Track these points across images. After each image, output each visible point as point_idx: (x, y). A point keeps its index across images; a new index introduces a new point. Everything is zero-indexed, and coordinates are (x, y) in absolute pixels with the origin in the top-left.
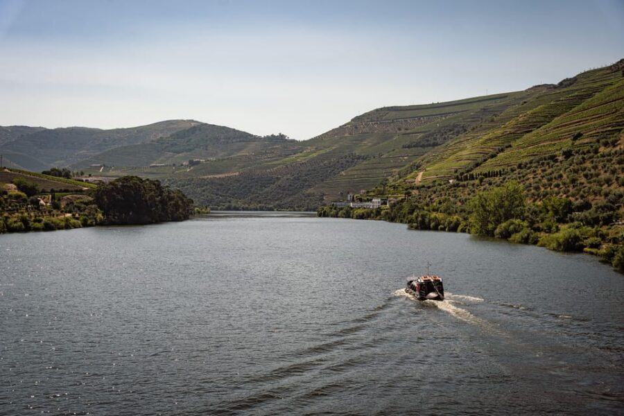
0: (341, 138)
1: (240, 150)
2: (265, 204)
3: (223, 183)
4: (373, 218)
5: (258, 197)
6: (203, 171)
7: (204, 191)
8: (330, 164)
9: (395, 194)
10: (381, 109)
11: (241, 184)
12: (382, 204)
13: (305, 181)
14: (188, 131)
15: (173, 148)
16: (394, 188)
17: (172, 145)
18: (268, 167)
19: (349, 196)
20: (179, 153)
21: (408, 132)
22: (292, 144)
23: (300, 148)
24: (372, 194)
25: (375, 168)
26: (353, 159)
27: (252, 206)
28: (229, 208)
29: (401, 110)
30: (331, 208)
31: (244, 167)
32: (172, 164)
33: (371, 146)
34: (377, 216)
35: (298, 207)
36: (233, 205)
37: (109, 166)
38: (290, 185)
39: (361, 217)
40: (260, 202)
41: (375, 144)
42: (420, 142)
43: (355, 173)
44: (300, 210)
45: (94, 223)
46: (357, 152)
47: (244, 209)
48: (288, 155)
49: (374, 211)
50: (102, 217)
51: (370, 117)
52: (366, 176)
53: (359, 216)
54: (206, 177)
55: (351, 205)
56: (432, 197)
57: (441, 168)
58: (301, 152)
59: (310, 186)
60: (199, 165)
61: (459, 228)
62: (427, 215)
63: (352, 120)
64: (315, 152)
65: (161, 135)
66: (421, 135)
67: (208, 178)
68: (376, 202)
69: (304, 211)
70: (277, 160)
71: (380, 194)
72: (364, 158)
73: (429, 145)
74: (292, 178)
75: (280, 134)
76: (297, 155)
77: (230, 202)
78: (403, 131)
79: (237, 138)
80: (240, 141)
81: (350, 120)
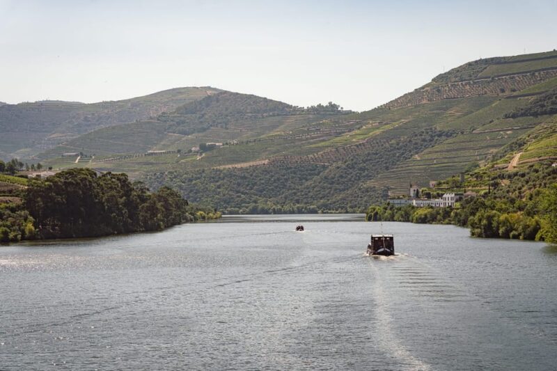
0: (416, 106)
1: (274, 127)
2: (306, 203)
3: (246, 175)
4: (440, 222)
5: (295, 193)
6: (220, 158)
7: (219, 187)
8: (398, 144)
9: (476, 185)
10: (476, 62)
11: (272, 176)
12: (457, 201)
13: (363, 169)
14: (200, 103)
15: (181, 128)
16: (477, 177)
17: (178, 124)
18: (311, 151)
19: (412, 190)
20: (188, 135)
21: (515, 94)
22: (347, 116)
23: (357, 123)
24: (445, 186)
25: (465, 149)
26: (431, 136)
27: (286, 208)
28: (254, 211)
29: (505, 63)
30: (386, 209)
31: (278, 151)
32: (176, 151)
33: (459, 117)
34: (444, 218)
35: (351, 207)
36: (260, 206)
37: (88, 155)
38: (341, 177)
39: (423, 220)
40: (298, 202)
41: (467, 114)
42: (530, 109)
43: (435, 156)
44: (354, 212)
45: (19, 237)
46: (438, 127)
47: (275, 212)
48: (340, 133)
49: (441, 212)
50: (33, 228)
51: (459, 74)
52: (450, 160)
53: (420, 218)
54: (222, 167)
55: (414, 203)
56: (524, 189)
57: (547, 147)
58: (359, 129)
59: (369, 177)
60: (215, 151)
61: (538, 236)
62: (494, 216)
63: (433, 80)
64: (378, 128)
65: (164, 110)
66: (535, 97)
67: (224, 169)
68: (449, 198)
69: (361, 213)
70: (324, 141)
71: (457, 186)
72: (448, 135)
73: (545, 113)
74: (344, 166)
75: (330, 103)
76: (353, 133)
77: (255, 202)
78: (507, 93)
79: (270, 110)
80: (274, 115)
81: (430, 81)
